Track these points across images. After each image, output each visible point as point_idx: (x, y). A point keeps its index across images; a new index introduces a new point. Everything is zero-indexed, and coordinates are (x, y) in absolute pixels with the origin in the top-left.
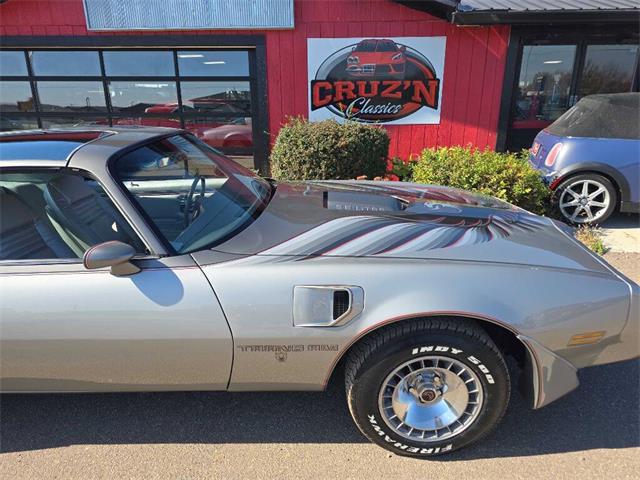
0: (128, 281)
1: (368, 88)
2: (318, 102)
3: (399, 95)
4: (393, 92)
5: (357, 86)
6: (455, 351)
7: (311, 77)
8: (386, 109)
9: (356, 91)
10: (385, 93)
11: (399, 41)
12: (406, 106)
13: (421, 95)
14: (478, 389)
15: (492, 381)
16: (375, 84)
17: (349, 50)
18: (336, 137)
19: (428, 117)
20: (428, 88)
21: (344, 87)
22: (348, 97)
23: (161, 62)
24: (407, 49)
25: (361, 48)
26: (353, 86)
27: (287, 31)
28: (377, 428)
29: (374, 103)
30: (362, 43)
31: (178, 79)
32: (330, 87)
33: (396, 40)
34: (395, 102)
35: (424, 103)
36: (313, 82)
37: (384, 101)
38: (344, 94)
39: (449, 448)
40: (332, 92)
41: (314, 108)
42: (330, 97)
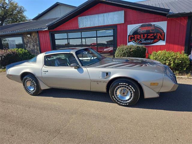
1: (144, 36)
2: (130, 41)
3: (153, 37)
4: (151, 37)
6: (127, 84)
7: (128, 34)
8: (149, 41)
9: (140, 37)
10: (148, 37)
11: (153, 23)
12: (155, 40)
13: (160, 37)
14: (132, 92)
15: (134, 91)
16: (146, 35)
17: (139, 27)
18: (130, 49)
19: (162, 43)
20: (162, 35)
21: (137, 36)
25: (142, 26)
27: (122, 24)
28: (114, 99)
30: (142, 25)
31: (97, 37)
32: (133, 36)
33: (151, 23)
34: (151, 39)
35: (160, 39)
36: (129, 36)
37: (148, 39)
38: (137, 38)
39: (128, 104)
40: (134, 38)
41: (129, 42)
42: (133, 39)
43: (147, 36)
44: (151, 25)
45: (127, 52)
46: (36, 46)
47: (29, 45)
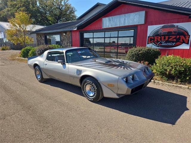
0: (62, 65)
1: (165, 38)
2: (149, 42)
3: (175, 40)
4: (173, 39)
5: (161, 38)
6: (91, 82)
7: (148, 35)
8: (170, 44)
9: (161, 39)
10: (170, 40)
11: (176, 24)
12: (178, 43)
13: (183, 40)
14: (95, 90)
16: (167, 37)
17: (160, 28)
19: (185, 47)
21: (157, 38)
22: (158, 41)
23: (114, 34)
24: (179, 26)
25: (163, 27)
26: (160, 38)
28: (84, 93)
29: (166, 42)
31: (118, 37)
32: (153, 38)
33: (174, 24)
35: (183, 42)
36: (148, 37)
37: (170, 42)
38: (157, 40)
39: (92, 100)
40: (154, 39)
41: (148, 44)
42: (153, 41)
43: (169, 38)
44: (174, 26)
45: (135, 54)
46: (69, 44)
47: (64, 42)
